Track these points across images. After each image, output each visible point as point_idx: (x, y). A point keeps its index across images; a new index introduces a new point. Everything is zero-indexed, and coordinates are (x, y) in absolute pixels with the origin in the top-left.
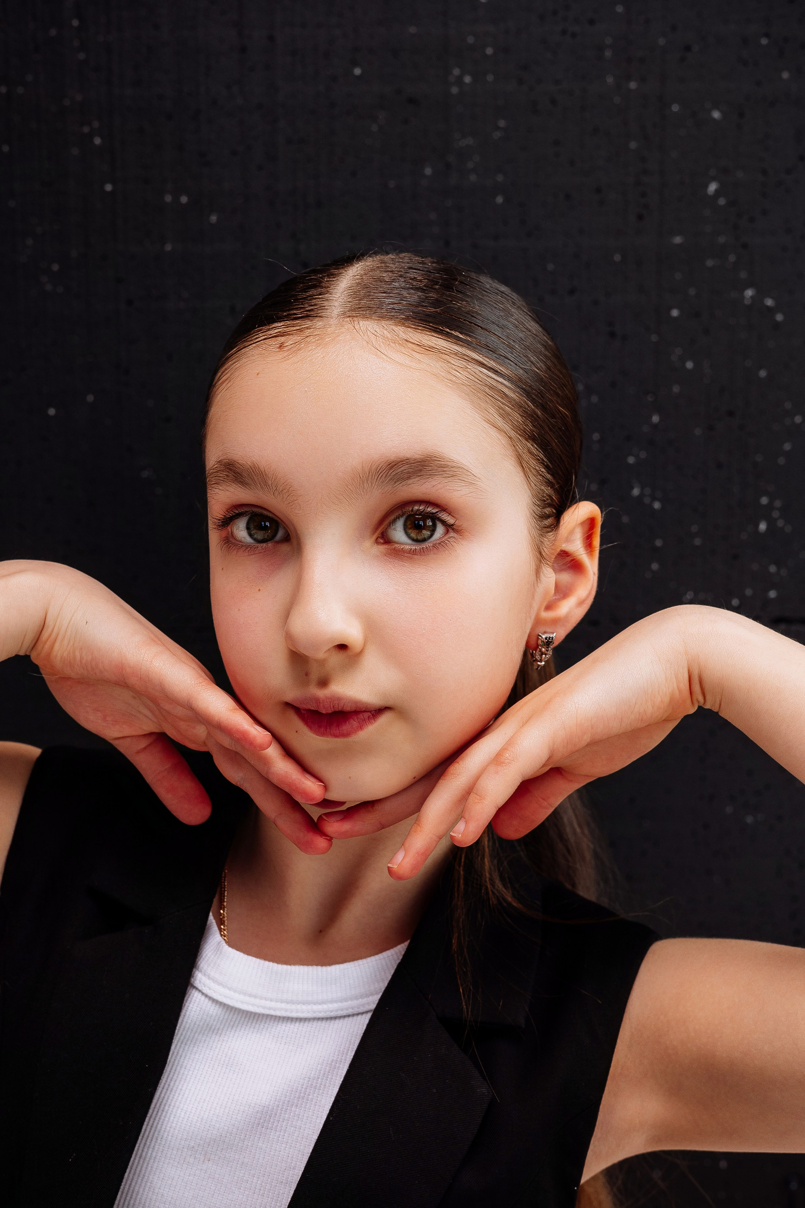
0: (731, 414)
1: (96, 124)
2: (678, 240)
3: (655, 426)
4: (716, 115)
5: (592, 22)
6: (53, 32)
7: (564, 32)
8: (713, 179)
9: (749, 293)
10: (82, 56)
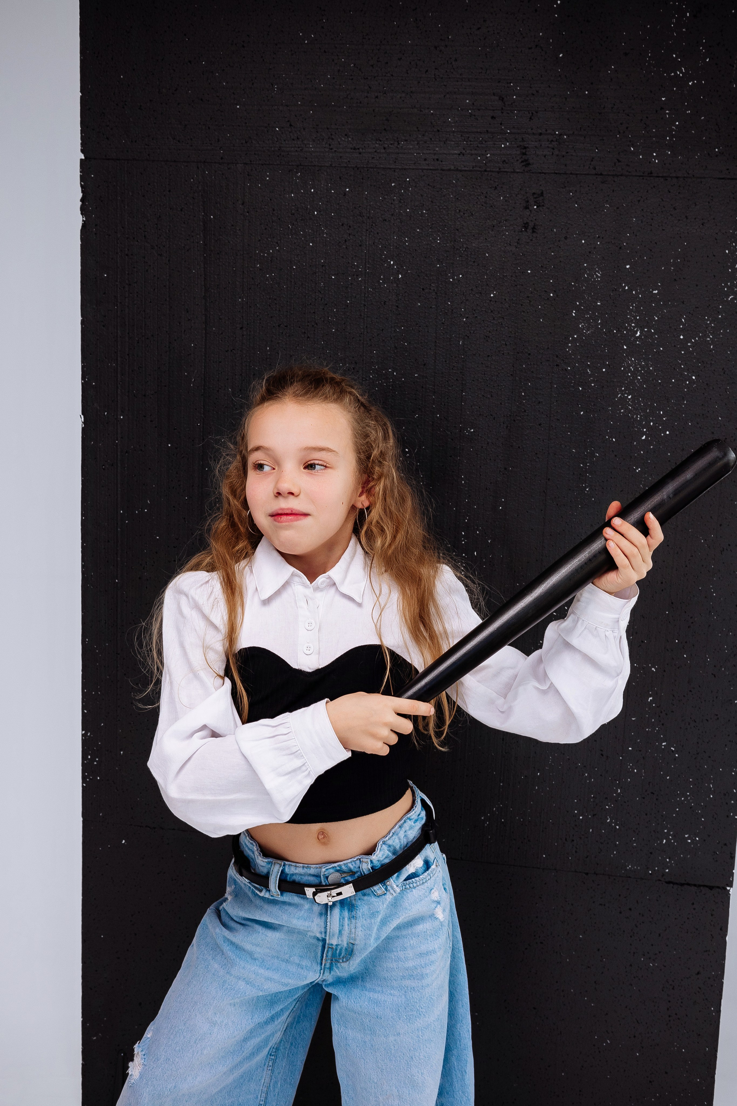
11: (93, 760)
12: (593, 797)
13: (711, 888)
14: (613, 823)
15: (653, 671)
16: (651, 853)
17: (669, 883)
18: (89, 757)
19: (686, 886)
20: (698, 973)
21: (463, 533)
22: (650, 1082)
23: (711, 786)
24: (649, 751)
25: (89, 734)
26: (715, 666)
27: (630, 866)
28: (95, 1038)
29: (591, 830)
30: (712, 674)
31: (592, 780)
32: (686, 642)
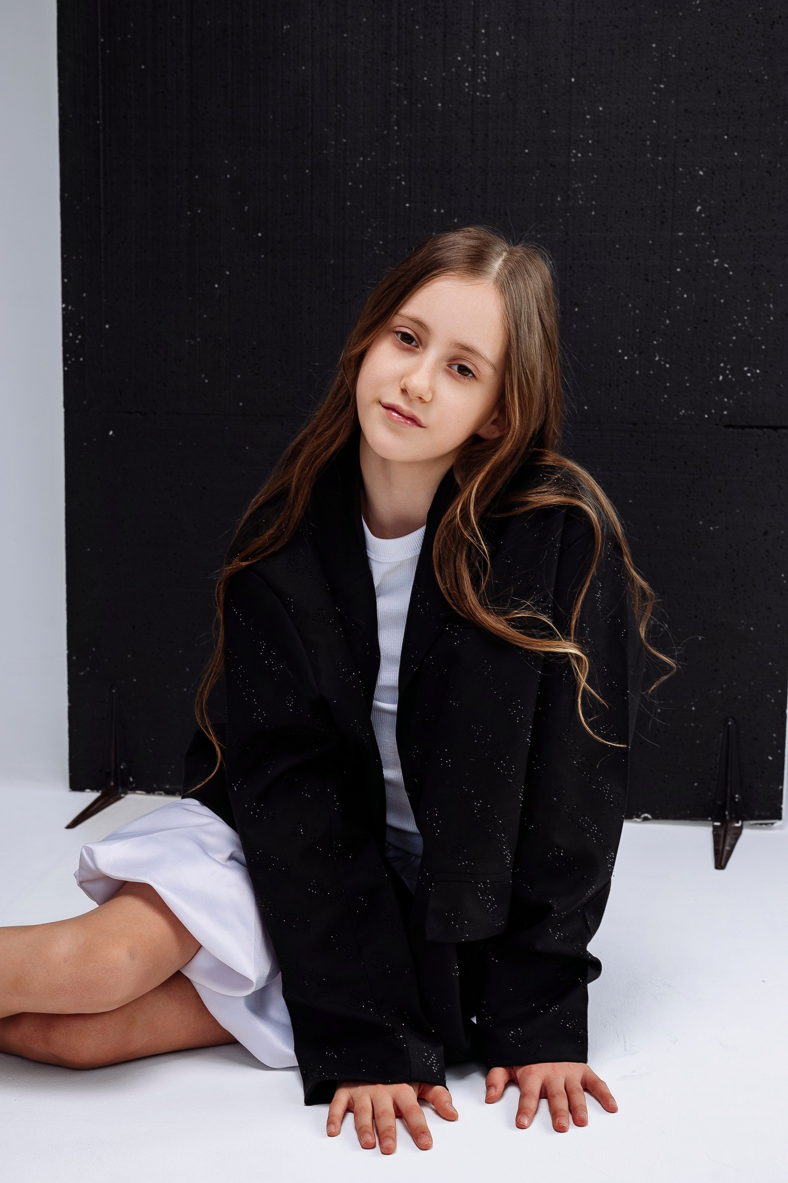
0: (705, 321)
1: (403, 175)
2: (680, 234)
3: (668, 326)
4: (701, 173)
5: (640, 128)
6: (385, 132)
7: (627, 133)
8: (699, 204)
9: (716, 261)
10: (398, 143)
11: (75, 337)
12: (639, 332)
13: (775, 428)
14: (663, 361)
15: (700, 175)
16: (707, 393)
17: (728, 426)
18: (71, 335)
19: (747, 430)
20: (765, 533)
21: (483, 31)
22: (716, 670)
23: (771, 306)
24: (700, 271)
25: (70, 308)
26: (770, 162)
27: (683, 411)
28: (82, 674)
29: (638, 372)
30: (768, 172)
31: (637, 312)
32: (736, 137)
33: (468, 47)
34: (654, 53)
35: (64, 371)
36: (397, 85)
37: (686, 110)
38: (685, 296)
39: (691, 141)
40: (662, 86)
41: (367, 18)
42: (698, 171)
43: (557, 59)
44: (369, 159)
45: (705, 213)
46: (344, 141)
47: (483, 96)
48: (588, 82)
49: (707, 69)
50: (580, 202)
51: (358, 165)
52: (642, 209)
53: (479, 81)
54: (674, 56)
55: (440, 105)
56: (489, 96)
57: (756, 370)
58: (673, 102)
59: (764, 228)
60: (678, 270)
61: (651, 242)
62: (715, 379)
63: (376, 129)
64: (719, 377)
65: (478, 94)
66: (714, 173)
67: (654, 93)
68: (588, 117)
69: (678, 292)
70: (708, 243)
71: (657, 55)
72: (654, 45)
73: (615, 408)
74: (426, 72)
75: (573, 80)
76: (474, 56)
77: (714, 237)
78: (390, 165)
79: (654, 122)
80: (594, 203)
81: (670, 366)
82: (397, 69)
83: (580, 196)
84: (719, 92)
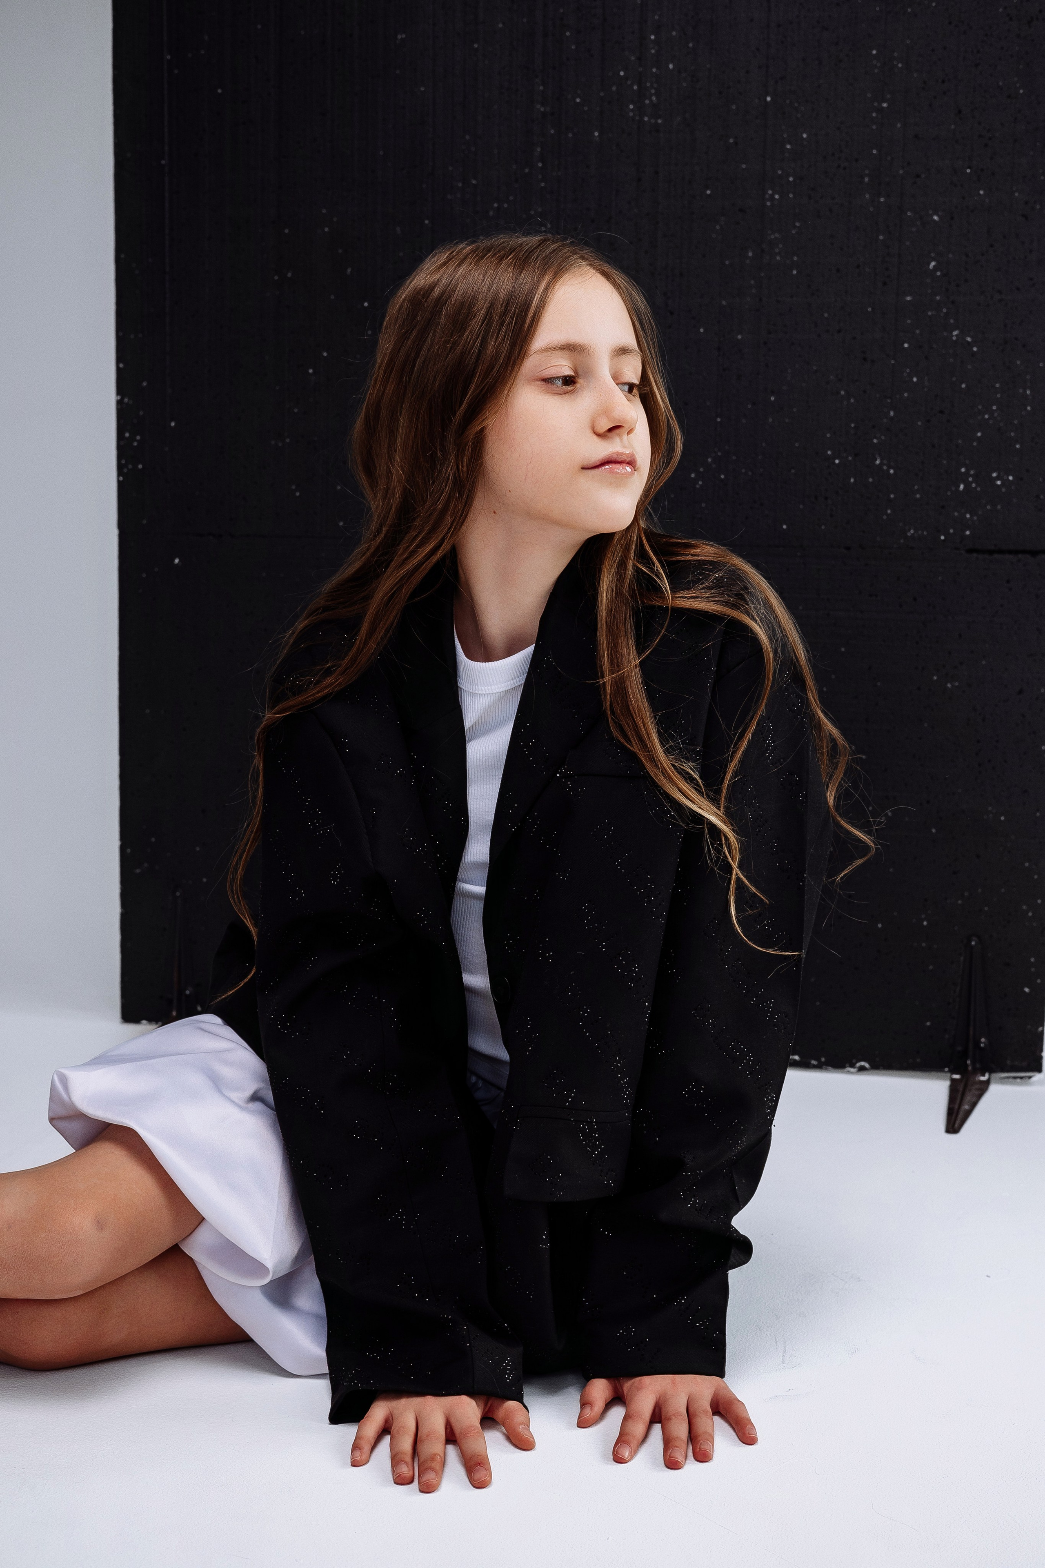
0: (941, 412)
2: (909, 298)
3: (892, 419)
4: (936, 218)
5: (857, 160)
6: (527, 170)
7: (839, 166)
8: (933, 259)
9: (955, 333)
10: (543, 185)
11: (132, 438)
12: (855, 427)
13: (1034, 553)
14: (886, 465)
15: (935, 220)
16: (943, 507)
17: (970, 551)
18: (127, 435)
19: (996, 556)
20: (1022, 692)
21: (653, 37)
22: (954, 873)
23: (1028, 392)
24: (934, 346)
25: (126, 400)
26: (1026, 203)
27: (912, 531)
28: (138, 871)
29: (852, 480)
30: (1023, 216)
31: (852, 401)
32: (982, 170)
33: (633, 58)
34: (874, 62)
35: (119, 482)
36: (542, 109)
37: (916, 136)
38: (915, 379)
39: (923, 176)
40: (885, 105)
41: (504, 23)
42: (932, 215)
43: (747, 72)
44: (506, 205)
45: (941, 271)
46: (474, 182)
47: (653, 121)
48: (788, 102)
49: (943, 82)
50: (778, 258)
51: (491, 213)
52: (858, 267)
53: (647, 102)
54: (900, 65)
55: (596, 134)
56: (660, 121)
57: (1008, 476)
58: (899, 125)
59: (1018, 289)
60: (906, 345)
61: (869, 309)
62: (953, 489)
63: (514, 167)
64: (959, 487)
65: (646, 119)
66: (952, 218)
67: (874, 115)
68: (788, 146)
69: (905, 374)
70: (945, 310)
71: (879, 65)
72: (874, 52)
73: (823, 527)
74: (579, 92)
75: (769, 99)
76: (640, 69)
77: (953, 302)
78: (532, 212)
79: (875, 152)
80: (795, 258)
81: (895, 472)
82: (541, 88)
83: (777, 250)
84: (960, 112)
